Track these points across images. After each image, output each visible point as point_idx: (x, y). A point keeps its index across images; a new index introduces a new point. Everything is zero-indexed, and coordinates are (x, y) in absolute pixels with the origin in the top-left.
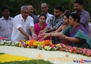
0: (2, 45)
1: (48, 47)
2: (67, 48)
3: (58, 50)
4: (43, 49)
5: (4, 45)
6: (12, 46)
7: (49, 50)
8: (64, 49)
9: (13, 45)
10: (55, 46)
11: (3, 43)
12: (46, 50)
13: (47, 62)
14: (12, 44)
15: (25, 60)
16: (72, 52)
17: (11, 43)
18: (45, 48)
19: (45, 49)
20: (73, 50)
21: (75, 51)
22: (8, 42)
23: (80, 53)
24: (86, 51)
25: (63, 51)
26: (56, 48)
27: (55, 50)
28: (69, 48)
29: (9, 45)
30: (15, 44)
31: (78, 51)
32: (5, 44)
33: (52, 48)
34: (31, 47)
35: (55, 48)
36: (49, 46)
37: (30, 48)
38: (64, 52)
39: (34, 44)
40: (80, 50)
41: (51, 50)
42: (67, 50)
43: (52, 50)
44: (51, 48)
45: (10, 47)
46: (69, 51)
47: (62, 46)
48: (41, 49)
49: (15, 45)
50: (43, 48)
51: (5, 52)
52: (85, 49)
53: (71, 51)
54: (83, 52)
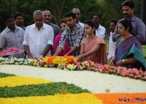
0: (11, 64)
1: (71, 66)
2: (97, 66)
3: (84, 69)
4: (65, 69)
5: (14, 64)
6: (24, 64)
7: (73, 70)
8: (92, 68)
9: (26, 63)
10: (81, 65)
11: (13, 62)
12: (70, 70)
13: (70, 85)
14: (24, 63)
15: (42, 83)
16: (103, 72)
17: (24, 61)
18: (68, 67)
19: (67, 69)
20: (104, 68)
21: (107, 70)
22: (19, 60)
23: (113, 73)
24: (121, 70)
25: (92, 70)
26: (83, 67)
27: (81, 70)
28: (99, 67)
29: (20, 64)
30: (29, 62)
31: (111, 70)
32: (16, 63)
33: (77, 67)
34: (50, 65)
35: (80, 67)
36: (73, 65)
37: (48, 67)
38: (93, 72)
39: (53, 62)
40: (113, 69)
41: (76, 69)
42: (97, 69)
43: (77, 70)
44: (75, 66)
45: (23, 66)
46: (99, 71)
47: (90, 64)
48: (63, 69)
49: (29, 64)
50: (66, 67)
52: (120, 67)
53: (101, 70)
54: (116, 71)
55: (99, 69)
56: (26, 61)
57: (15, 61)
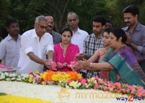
0: (1, 80)
1: (75, 84)
2: (106, 84)
4: (67, 87)
5: (5, 80)
6: (18, 81)
7: (77, 88)
8: (100, 86)
9: (20, 79)
10: (87, 82)
11: (4, 77)
12: (73, 88)
14: (18, 79)
16: (115, 91)
17: (17, 77)
18: (71, 84)
19: (70, 87)
20: (115, 87)
21: (119, 90)
22: (11, 75)
23: (126, 93)
24: (136, 89)
25: (100, 89)
26: (89, 85)
27: (87, 88)
28: (109, 85)
29: (13, 81)
31: (124, 90)
32: (7, 79)
33: (82, 85)
34: (49, 82)
35: (86, 84)
36: (77, 82)
37: (47, 84)
38: (101, 91)
39: (53, 79)
40: (126, 88)
41: (80, 88)
42: (106, 87)
43: (82, 88)
44: (80, 84)
45: (15, 83)
46: (108, 90)
47: (97, 81)
48: (65, 87)
49: (23, 81)
50: (68, 85)
51: (6, 92)
52: (135, 86)
53: (112, 89)
54: (131, 91)
55: (109, 88)
56: (19, 77)
57: (6, 77)
